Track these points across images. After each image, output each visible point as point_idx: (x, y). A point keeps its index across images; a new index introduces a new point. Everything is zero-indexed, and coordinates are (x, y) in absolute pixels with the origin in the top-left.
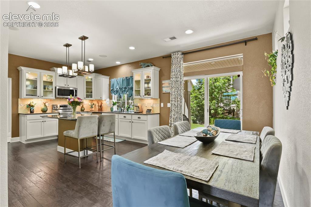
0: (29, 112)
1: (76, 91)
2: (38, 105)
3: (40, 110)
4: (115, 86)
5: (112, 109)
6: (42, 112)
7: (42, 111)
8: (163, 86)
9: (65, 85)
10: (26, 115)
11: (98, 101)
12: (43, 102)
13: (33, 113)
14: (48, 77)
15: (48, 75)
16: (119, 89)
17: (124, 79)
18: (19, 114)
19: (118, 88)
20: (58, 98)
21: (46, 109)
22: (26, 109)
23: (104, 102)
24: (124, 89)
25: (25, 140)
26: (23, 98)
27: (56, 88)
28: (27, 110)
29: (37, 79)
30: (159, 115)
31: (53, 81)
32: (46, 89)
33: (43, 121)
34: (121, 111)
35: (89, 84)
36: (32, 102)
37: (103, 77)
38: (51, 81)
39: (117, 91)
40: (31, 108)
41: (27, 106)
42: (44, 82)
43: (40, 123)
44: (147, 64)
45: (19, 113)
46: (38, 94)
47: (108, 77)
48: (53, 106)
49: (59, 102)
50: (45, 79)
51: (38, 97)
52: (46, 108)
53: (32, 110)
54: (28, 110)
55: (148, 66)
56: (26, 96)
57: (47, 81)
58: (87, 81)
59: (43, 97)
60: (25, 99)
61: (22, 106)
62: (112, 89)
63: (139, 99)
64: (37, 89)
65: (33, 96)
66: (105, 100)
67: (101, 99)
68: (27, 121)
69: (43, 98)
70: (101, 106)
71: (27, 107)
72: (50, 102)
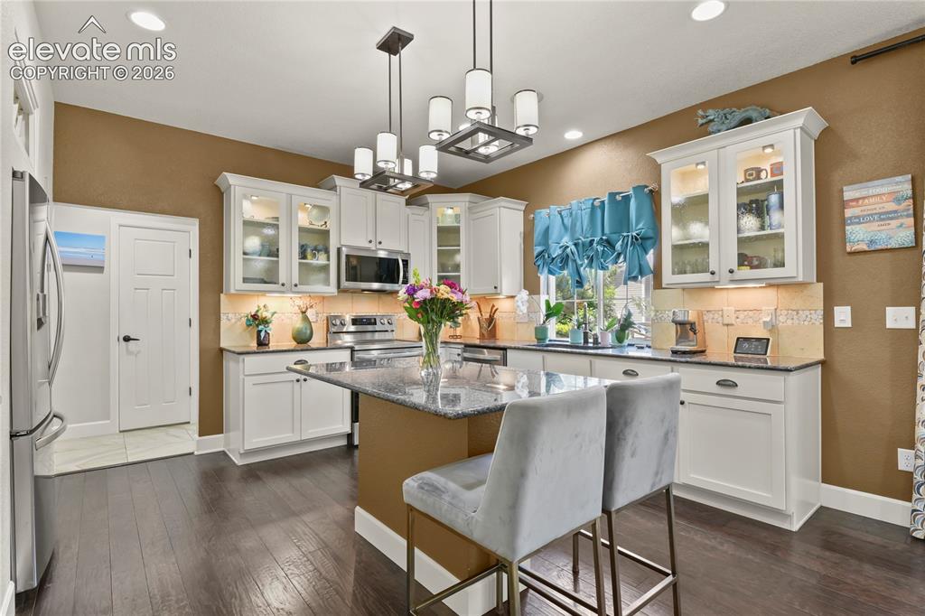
0: (254, 345)
1: (406, 263)
2: (283, 317)
3: (290, 335)
4: (554, 236)
5: (541, 333)
6: (293, 344)
7: (295, 339)
8: (849, 213)
9: (370, 242)
10: (241, 357)
11: (482, 299)
12: (299, 306)
13: (267, 345)
14: (315, 212)
15: (315, 206)
16: (573, 247)
17: (597, 203)
18: (222, 350)
19: (570, 244)
20: (346, 291)
21: (308, 332)
22: (245, 330)
23: (503, 306)
24: (600, 248)
25: (241, 454)
26: (232, 291)
27: (339, 251)
28: (248, 336)
29: (277, 219)
30: (819, 369)
31: (332, 227)
32: (309, 257)
33: (298, 381)
34: (586, 341)
35: (448, 235)
36: (262, 307)
37: (503, 204)
38: (323, 228)
39: (565, 260)
40: (261, 327)
41: (248, 320)
42: (302, 230)
43: (290, 385)
44: (740, 115)
45: (223, 345)
46: (282, 278)
47: (521, 205)
48: (330, 321)
49: (350, 305)
50: (303, 219)
51: (283, 289)
52: (308, 327)
53: (263, 334)
54: (252, 337)
55: (748, 121)
56: (244, 282)
57: (311, 226)
58: (440, 225)
59: (301, 288)
60: (241, 295)
61: (233, 321)
62: (539, 249)
63: (684, 289)
64: (278, 256)
65: (266, 283)
66: (513, 297)
67: (493, 291)
68: (246, 378)
69: (298, 293)
70: (491, 320)
71: (249, 326)
72: (318, 308)
